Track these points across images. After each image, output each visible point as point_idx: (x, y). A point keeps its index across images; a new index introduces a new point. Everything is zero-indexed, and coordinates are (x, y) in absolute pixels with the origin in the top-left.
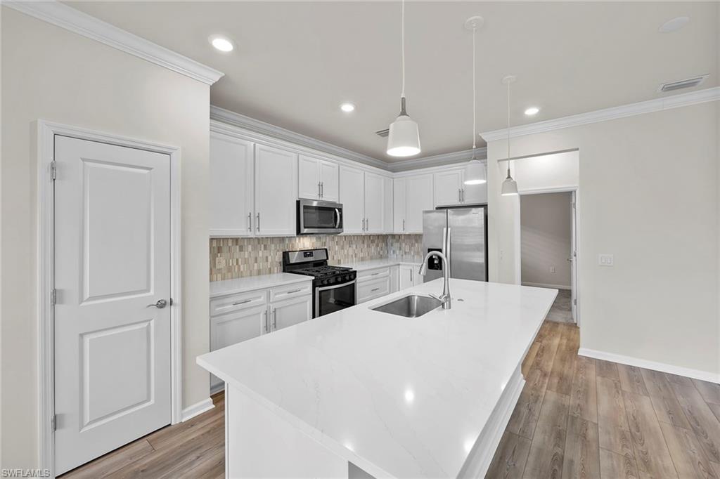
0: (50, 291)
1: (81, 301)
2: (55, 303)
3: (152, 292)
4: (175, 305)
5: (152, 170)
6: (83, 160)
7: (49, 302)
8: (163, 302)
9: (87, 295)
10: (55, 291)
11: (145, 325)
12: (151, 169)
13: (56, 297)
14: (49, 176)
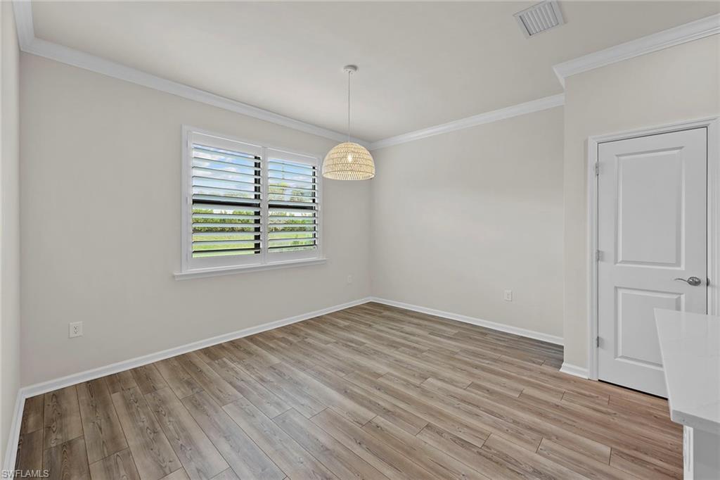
0: (595, 251)
1: (616, 262)
2: (598, 260)
3: (683, 267)
4: (713, 286)
5: (683, 149)
6: (617, 156)
7: (594, 259)
8: (697, 280)
9: (620, 259)
10: (598, 251)
11: (675, 297)
12: (681, 148)
13: (599, 256)
14: (594, 173)
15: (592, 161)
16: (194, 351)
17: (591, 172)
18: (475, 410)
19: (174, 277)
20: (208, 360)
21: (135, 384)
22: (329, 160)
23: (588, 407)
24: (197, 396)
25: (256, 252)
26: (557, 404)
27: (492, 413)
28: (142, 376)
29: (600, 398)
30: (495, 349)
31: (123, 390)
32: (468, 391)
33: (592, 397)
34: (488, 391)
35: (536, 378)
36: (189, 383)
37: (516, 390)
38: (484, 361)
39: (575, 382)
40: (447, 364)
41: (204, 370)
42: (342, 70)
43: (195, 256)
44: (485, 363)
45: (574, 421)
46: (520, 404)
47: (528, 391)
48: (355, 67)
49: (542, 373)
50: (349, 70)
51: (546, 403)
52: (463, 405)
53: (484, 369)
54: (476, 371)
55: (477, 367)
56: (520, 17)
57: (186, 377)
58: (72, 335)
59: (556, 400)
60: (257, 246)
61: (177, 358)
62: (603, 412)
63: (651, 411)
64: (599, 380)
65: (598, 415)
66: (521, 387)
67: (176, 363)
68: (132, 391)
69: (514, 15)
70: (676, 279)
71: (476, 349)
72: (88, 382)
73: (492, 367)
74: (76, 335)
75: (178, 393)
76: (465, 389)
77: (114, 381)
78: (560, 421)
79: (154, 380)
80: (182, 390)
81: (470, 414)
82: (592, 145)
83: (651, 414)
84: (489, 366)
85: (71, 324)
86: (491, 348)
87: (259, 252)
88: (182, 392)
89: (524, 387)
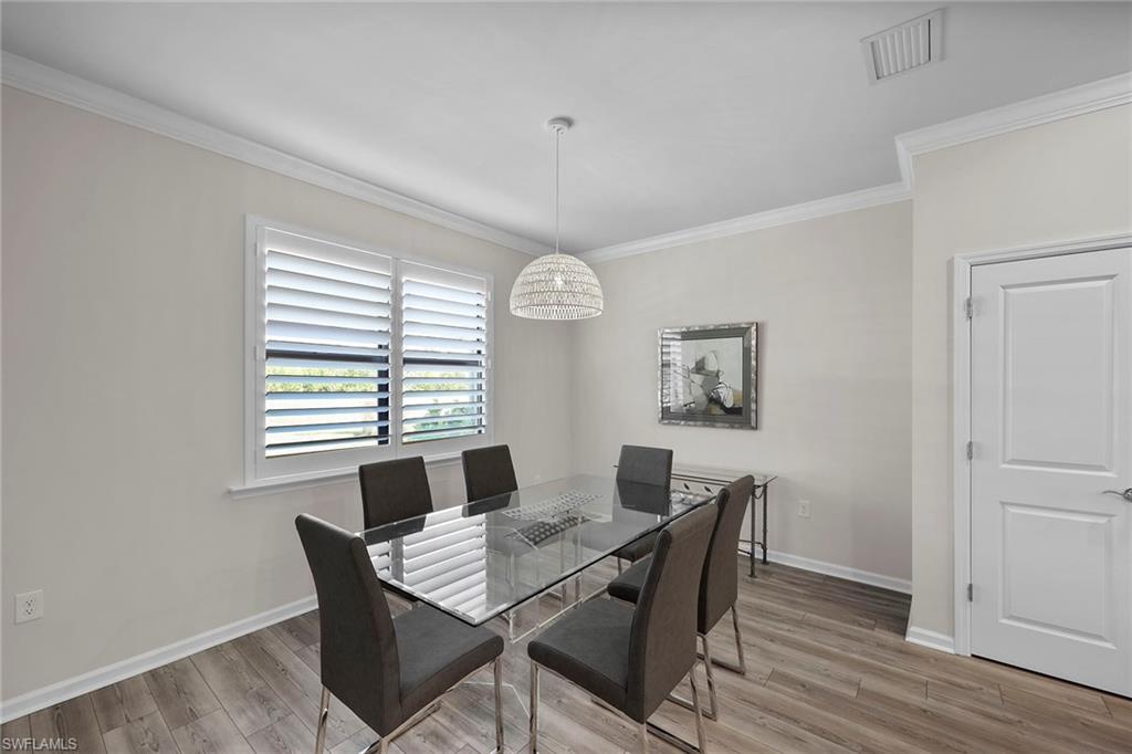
0: (965, 443)
2: (971, 457)
3: (1114, 472)
5: (1115, 279)
6: (1003, 287)
7: (965, 456)
9: (1009, 457)
10: (971, 443)
11: (1103, 521)
12: (1111, 277)
13: (972, 451)
14: (964, 314)
15: (961, 294)
16: (268, 628)
17: (959, 312)
18: (793, 728)
19: (230, 492)
20: (297, 646)
21: (154, 707)
22: (523, 284)
23: (973, 710)
24: (279, 728)
25: (380, 443)
26: (924, 707)
27: (822, 733)
28: (169, 685)
29: (984, 691)
30: (792, 602)
31: (129, 721)
32: (770, 688)
33: (971, 689)
34: (804, 686)
35: (873, 656)
36: (263, 699)
37: (849, 683)
38: (781, 625)
39: (936, 660)
40: (722, 634)
41: (291, 667)
42: (545, 126)
43: (270, 453)
44: (783, 630)
45: (961, 742)
46: (864, 711)
47: (870, 683)
48: (569, 122)
49: (878, 645)
50: (558, 126)
51: (905, 706)
52: (770, 719)
53: (785, 642)
54: (773, 647)
55: (772, 638)
56: (872, 44)
57: (258, 684)
58: (21, 617)
59: (916, 699)
60: (383, 431)
61: (237, 642)
62: (999, 720)
63: (1076, 714)
64: (973, 656)
65: (995, 726)
66: (856, 675)
67: (234, 655)
68: (146, 723)
69: (861, 41)
70: (1105, 492)
71: (762, 602)
72: (56, 707)
73: (797, 637)
74: (28, 617)
75: (242, 723)
76: (765, 685)
77: (110, 700)
78: (938, 743)
79: (192, 695)
80: (250, 714)
81: (786, 737)
82: (961, 267)
83: (1075, 719)
84: (789, 635)
85: (18, 596)
86: (785, 600)
87: (386, 442)
88: (249, 717)
89: (860, 675)
